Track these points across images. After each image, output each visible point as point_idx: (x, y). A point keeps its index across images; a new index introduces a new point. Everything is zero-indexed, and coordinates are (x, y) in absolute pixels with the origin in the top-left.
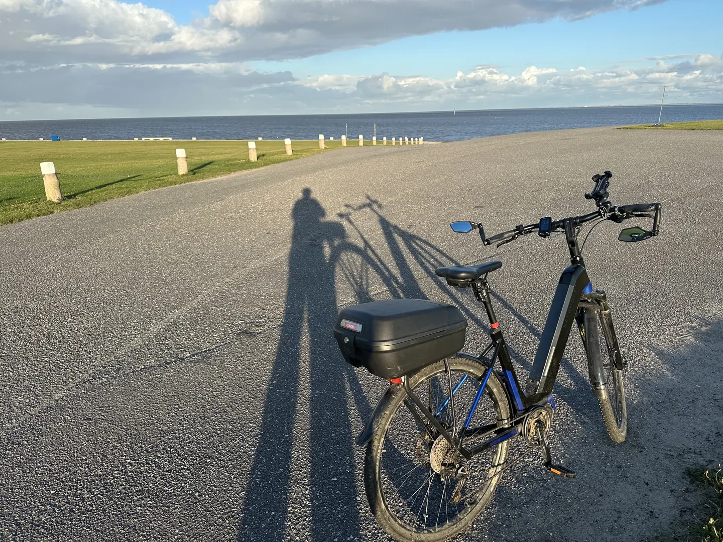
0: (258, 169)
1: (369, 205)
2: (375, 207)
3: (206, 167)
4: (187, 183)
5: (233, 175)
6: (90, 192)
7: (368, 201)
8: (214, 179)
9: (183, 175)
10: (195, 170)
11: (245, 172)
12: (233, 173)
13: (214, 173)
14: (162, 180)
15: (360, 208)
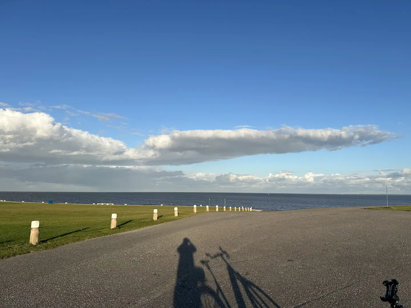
0: (156, 225)
1: (221, 255)
2: (225, 256)
3: (128, 223)
4: (114, 234)
5: (142, 229)
6: (56, 239)
7: (220, 252)
8: (130, 232)
9: (113, 229)
10: (120, 226)
11: (149, 227)
12: (142, 228)
13: (131, 228)
14: (100, 231)
15: (215, 256)
